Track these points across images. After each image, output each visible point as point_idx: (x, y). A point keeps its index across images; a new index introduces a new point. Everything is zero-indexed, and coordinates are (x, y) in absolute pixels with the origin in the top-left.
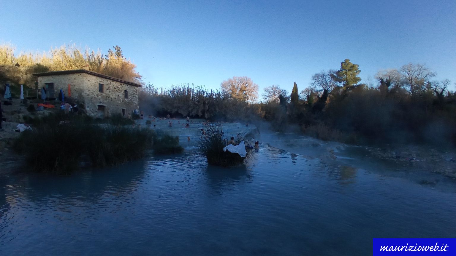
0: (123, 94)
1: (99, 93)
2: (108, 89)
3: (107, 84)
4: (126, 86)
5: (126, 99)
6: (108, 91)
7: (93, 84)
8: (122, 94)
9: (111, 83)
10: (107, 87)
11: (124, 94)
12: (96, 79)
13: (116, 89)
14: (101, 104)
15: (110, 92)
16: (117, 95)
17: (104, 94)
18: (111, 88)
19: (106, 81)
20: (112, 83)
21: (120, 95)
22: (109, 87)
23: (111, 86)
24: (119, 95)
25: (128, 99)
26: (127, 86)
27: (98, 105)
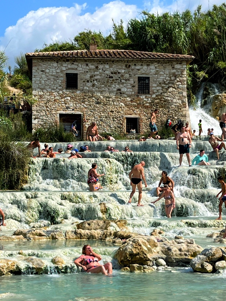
0: (133, 86)
1: (64, 91)
2: (88, 81)
3: (87, 71)
4: (145, 67)
5: (143, 97)
6: (89, 84)
7: (52, 75)
8: (130, 87)
9: (97, 67)
10: (88, 76)
11: (137, 86)
12: (59, 65)
13: (112, 77)
14: (69, 112)
15: (93, 85)
16: (115, 89)
17: (78, 92)
18: (98, 77)
19: (85, 67)
20: (101, 67)
21: (124, 90)
22: (91, 77)
23: (96, 73)
24: (119, 90)
25: (148, 96)
26: (148, 65)
27: (61, 115)
